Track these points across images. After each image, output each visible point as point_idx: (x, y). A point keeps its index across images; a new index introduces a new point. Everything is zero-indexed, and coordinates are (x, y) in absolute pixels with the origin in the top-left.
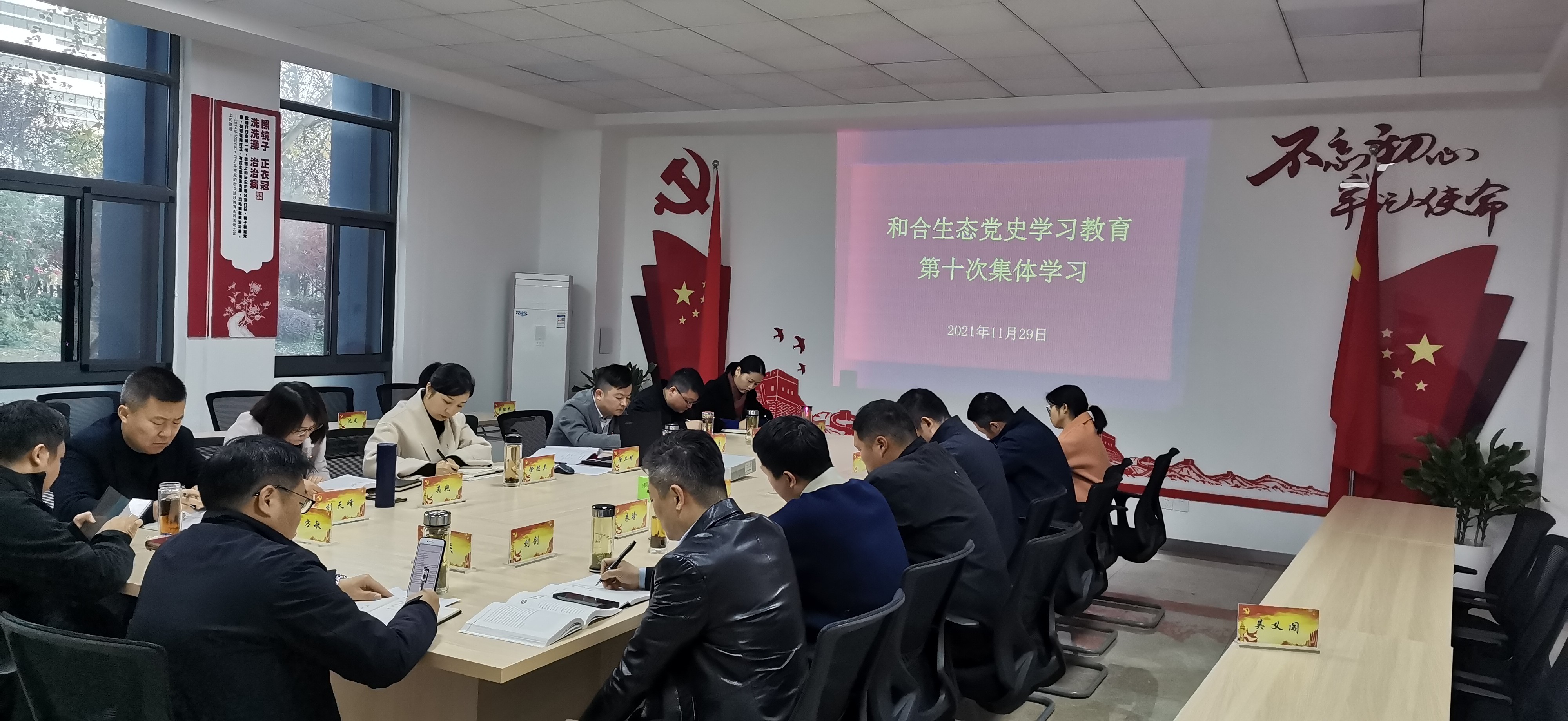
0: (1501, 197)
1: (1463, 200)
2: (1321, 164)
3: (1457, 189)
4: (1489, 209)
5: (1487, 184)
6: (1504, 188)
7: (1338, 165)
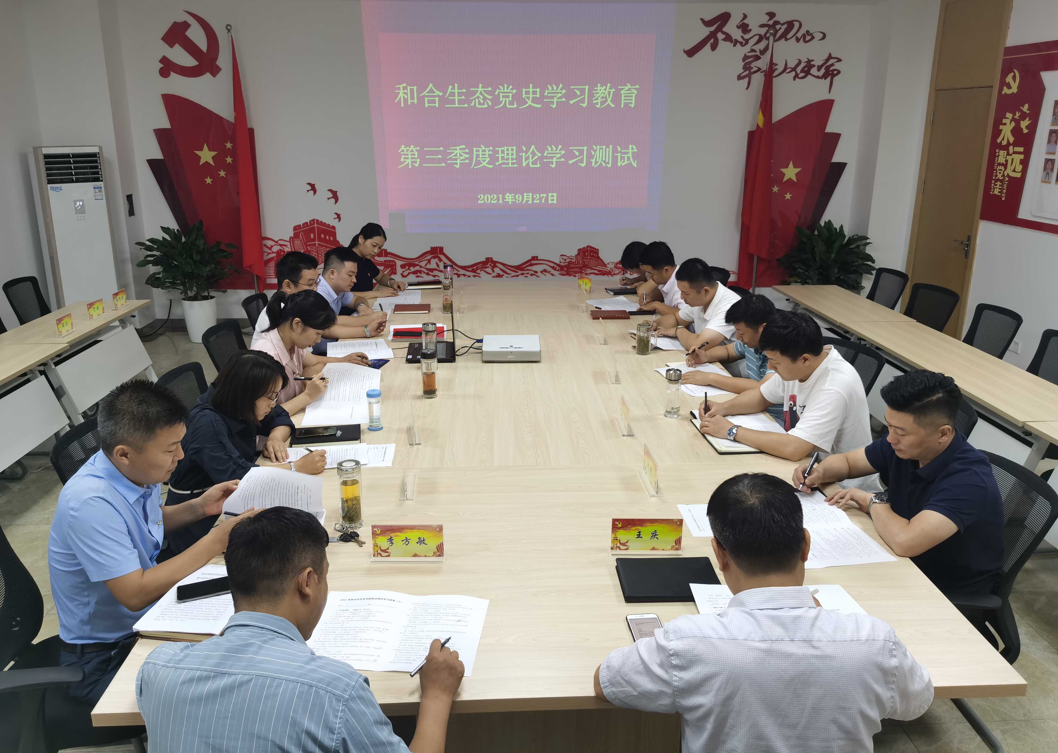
0: (837, 66)
1: (816, 68)
2: (732, 42)
3: (813, 60)
4: (830, 74)
5: (830, 57)
6: (839, 60)
7: (743, 43)
